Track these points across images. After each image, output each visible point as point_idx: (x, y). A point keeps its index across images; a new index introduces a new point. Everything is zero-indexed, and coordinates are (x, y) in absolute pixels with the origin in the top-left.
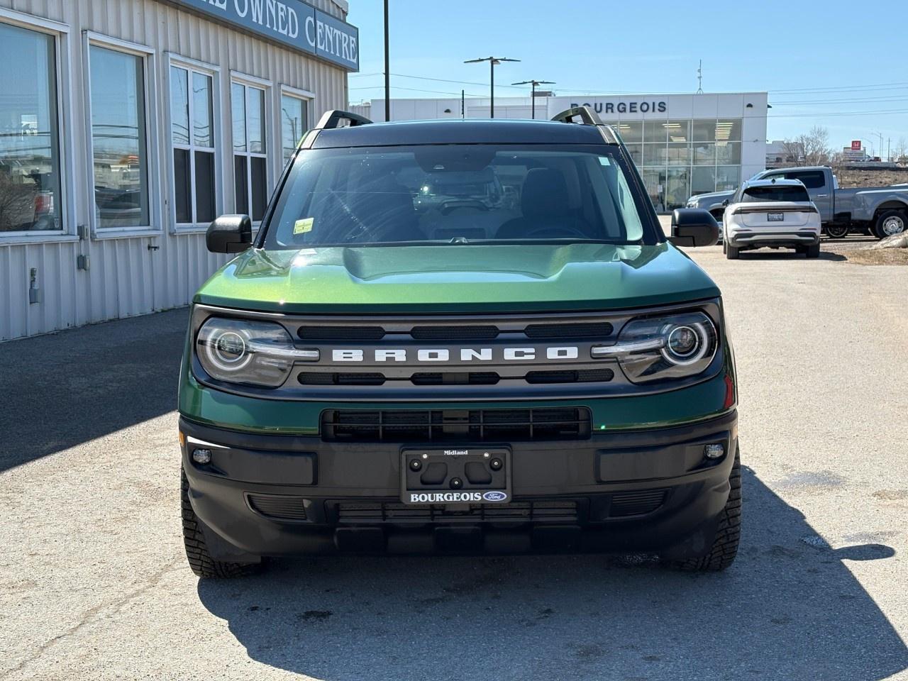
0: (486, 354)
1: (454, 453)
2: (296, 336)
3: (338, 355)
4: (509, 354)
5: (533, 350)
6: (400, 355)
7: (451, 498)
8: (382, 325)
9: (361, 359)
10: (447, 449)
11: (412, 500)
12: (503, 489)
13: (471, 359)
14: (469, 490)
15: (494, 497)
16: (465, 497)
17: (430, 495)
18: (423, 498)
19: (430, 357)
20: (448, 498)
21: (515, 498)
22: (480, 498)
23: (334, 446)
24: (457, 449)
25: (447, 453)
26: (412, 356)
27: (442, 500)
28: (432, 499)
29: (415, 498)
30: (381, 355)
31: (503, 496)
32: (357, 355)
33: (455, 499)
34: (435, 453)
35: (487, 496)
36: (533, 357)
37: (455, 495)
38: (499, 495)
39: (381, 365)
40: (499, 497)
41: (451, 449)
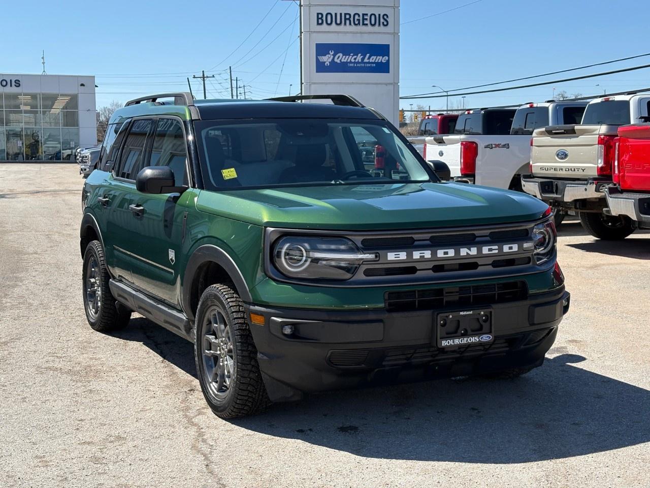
0: (474, 251)
1: (465, 313)
2: (360, 245)
3: (391, 256)
4: (485, 250)
5: (496, 247)
6: (427, 254)
7: (463, 341)
8: (413, 236)
9: (405, 258)
10: (461, 311)
11: (443, 345)
12: (490, 333)
13: (466, 254)
14: (472, 335)
15: (486, 338)
16: (470, 340)
17: (452, 340)
18: (449, 343)
19: (444, 254)
20: (462, 341)
21: (496, 338)
22: (478, 340)
23: (395, 315)
24: (467, 311)
25: (462, 313)
26: (434, 254)
27: (458, 343)
28: (453, 343)
29: (444, 343)
30: (416, 255)
31: (490, 337)
32: (403, 256)
33: (465, 342)
34: (455, 314)
35: (482, 338)
36: (497, 251)
37: (465, 339)
38: (488, 337)
39: (417, 261)
40: (488, 338)
41: (464, 311)
